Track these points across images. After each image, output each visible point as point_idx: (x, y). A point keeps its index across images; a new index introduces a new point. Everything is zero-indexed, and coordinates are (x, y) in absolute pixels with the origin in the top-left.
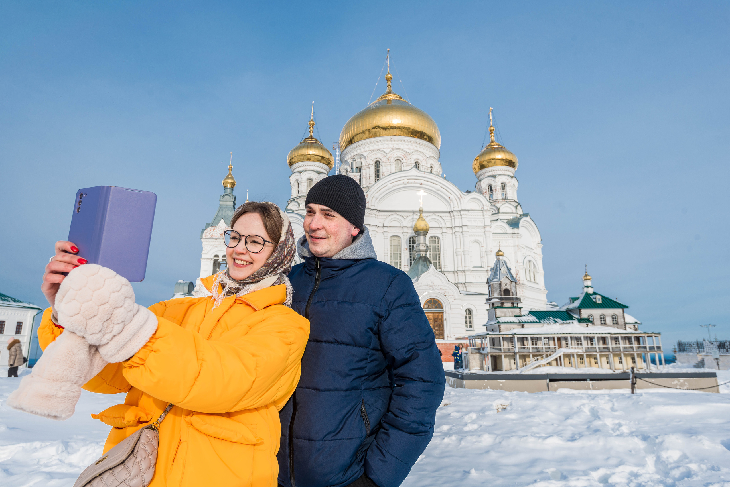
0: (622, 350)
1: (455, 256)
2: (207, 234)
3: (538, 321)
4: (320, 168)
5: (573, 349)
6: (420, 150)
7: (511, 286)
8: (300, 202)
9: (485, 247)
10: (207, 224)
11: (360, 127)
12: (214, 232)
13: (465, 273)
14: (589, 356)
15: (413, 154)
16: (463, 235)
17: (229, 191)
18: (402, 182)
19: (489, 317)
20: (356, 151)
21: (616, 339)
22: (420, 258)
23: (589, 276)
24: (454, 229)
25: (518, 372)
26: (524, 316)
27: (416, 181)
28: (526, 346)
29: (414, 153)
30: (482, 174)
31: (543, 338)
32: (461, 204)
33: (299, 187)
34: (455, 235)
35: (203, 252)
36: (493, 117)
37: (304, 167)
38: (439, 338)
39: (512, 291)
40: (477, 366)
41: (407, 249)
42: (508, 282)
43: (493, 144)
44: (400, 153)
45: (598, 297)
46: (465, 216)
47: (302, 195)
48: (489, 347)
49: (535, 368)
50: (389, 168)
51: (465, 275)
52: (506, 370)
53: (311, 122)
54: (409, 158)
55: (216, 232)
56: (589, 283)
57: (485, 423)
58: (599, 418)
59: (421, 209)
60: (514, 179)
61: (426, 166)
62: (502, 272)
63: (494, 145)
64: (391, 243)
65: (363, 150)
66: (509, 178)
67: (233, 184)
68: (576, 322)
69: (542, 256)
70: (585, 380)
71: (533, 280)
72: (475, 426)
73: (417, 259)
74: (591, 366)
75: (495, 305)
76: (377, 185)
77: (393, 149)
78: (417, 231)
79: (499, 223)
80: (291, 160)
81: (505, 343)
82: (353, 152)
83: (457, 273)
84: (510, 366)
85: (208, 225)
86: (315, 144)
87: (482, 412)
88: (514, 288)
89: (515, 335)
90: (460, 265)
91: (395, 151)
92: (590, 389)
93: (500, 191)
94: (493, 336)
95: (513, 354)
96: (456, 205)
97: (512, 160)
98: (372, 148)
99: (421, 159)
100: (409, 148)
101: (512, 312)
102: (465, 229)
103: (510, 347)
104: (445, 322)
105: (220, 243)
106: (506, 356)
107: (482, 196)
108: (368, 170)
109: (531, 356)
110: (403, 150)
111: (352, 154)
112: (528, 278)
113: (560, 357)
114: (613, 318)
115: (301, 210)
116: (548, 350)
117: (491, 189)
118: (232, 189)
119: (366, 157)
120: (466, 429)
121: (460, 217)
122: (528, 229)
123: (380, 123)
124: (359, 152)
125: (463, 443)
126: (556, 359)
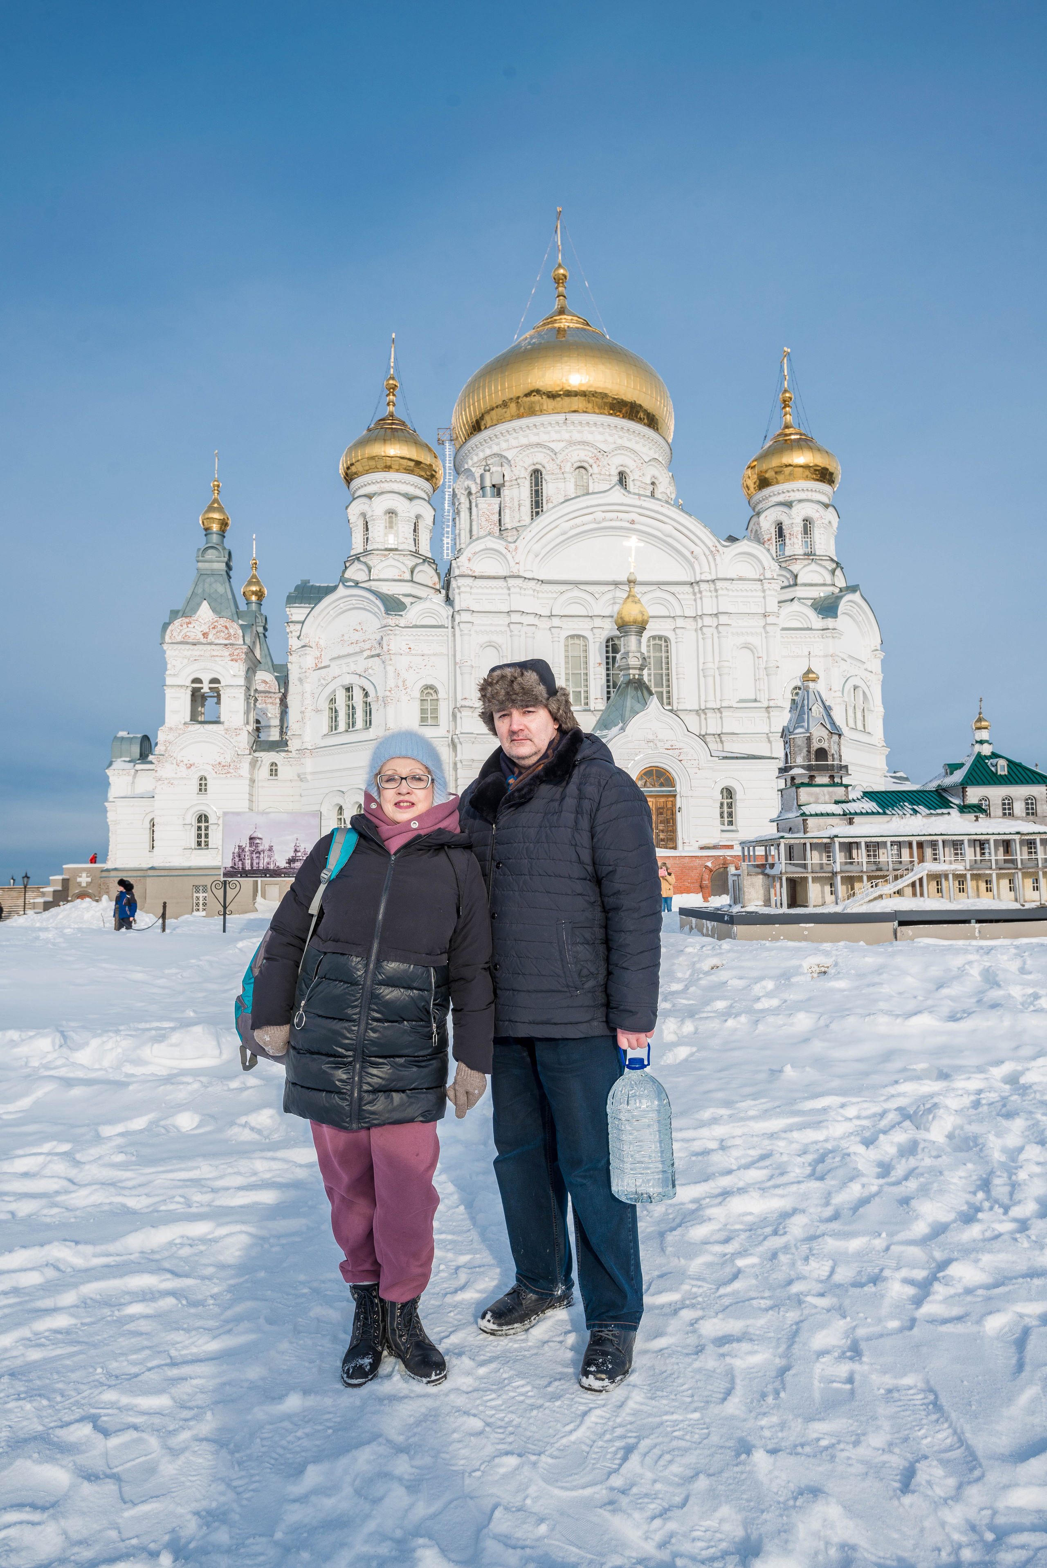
0: (1040, 865)
1: (702, 679)
2: (175, 634)
3: (881, 811)
4: (413, 488)
5: (947, 864)
6: (628, 444)
7: (829, 743)
8: (370, 563)
9: (765, 659)
10: (172, 612)
11: (496, 392)
12: (188, 629)
13: (721, 713)
14: (976, 877)
15: (613, 453)
16: (719, 632)
17: (215, 538)
18: (590, 517)
19: (782, 804)
20: (490, 447)
21: (1031, 844)
22: (629, 683)
23: (986, 721)
24: (699, 621)
25: (838, 909)
26: (854, 801)
27: (621, 515)
28: (856, 860)
29: (616, 452)
30: (764, 500)
31: (889, 844)
32: (716, 565)
33: (367, 530)
34: (703, 634)
35: (167, 673)
36: (791, 370)
37: (378, 485)
38: (666, 848)
39: (833, 751)
40: (758, 899)
41: (600, 664)
42: (825, 733)
43: (787, 431)
44: (586, 453)
45: (1002, 763)
46: (725, 592)
47: (375, 547)
48: (783, 862)
49: (870, 901)
50: (561, 485)
51: (721, 718)
52: (815, 906)
53: (391, 382)
54: (605, 463)
55: (193, 630)
56: (984, 735)
57: (792, 996)
58: (999, 986)
59: (632, 578)
60: (831, 509)
61: (642, 482)
62: (814, 714)
63: (790, 434)
64: (567, 651)
65: (504, 445)
66: (821, 509)
67: (224, 524)
68: (955, 812)
69: (881, 677)
70: (967, 922)
71: (860, 727)
72: (775, 1002)
73: (623, 685)
74: (978, 896)
75: (798, 781)
76: (538, 524)
77: (571, 443)
78: (623, 626)
79: (796, 605)
80: (348, 468)
81: (815, 854)
82: (483, 451)
83: (706, 714)
84: (823, 897)
85: (175, 614)
86: (400, 433)
87: (785, 977)
88: (836, 747)
89: (836, 839)
90: (711, 697)
91: (575, 447)
92: (975, 938)
93: (800, 536)
94: (792, 841)
95: (830, 875)
96: (706, 568)
97: (828, 467)
98: (524, 441)
99: (630, 464)
100: (605, 441)
101: (829, 793)
102: (723, 619)
103: (825, 861)
104: (678, 814)
105: (202, 653)
106: (815, 880)
107: (760, 548)
108: (515, 491)
109: (865, 878)
110: (593, 446)
111: (481, 455)
112: (851, 724)
113: (921, 880)
114: (1027, 804)
115: (374, 580)
116: (897, 866)
117: (780, 533)
118: (222, 533)
119: (512, 462)
120: (759, 1006)
121: (714, 594)
122: (854, 620)
123: (541, 384)
124: (496, 449)
125: (761, 1028)
126: (913, 884)
